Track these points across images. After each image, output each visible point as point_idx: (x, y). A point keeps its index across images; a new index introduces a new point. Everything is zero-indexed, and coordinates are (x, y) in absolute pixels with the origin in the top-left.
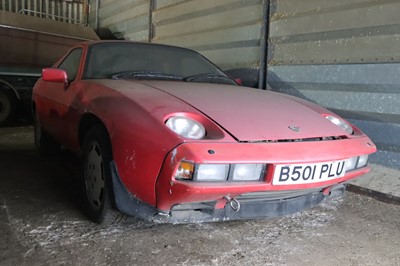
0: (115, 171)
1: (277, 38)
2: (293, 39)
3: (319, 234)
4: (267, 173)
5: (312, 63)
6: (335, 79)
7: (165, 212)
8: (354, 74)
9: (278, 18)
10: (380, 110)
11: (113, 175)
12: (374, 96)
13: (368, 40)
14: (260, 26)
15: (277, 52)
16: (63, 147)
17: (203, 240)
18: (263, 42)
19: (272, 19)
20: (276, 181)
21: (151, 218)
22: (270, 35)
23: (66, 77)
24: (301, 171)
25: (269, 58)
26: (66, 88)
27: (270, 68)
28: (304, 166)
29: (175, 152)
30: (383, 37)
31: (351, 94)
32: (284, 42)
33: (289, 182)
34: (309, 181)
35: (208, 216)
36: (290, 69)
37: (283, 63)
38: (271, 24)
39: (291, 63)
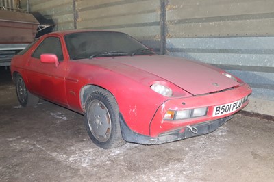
0: (122, 119)
1: (171, 21)
2: (181, 22)
3: (226, 139)
5: (196, 36)
6: (212, 46)
7: (154, 138)
8: (224, 43)
9: (171, 9)
10: (240, 64)
12: (236, 55)
13: (231, 23)
14: (159, 13)
15: (171, 28)
19: (167, 9)
20: (214, 115)
22: (167, 19)
25: (166, 34)
27: (168, 40)
28: (226, 105)
29: (164, 105)
30: (240, 21)
31: (222, 55)
32: (176, 23)
33: (220, 114)
34: (228, 112)
35: (176, 137)
36: (182, 40)
37: (176, 37)
38: (167, 13)
39: (182, 37)
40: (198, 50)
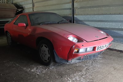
0: (55, 52)
1: (76, 8)
2: (81, 8)
3: (102, 61)
4: (94, 49)
5: (88, 15)
6: (95, 19)
7: (70, 61)
8: (100, 17)
9: (76, 2)
10: (108, 27)
11: (55, 53)
12: (106, 23)
13: (103, 8)
14: (71, 4)
15: (76, 11)
16: (18, 43)
17: (76, 66)
18: (72, 9)
19: (74, 2)
20: (96, 50)
21: (66, 63)
22: (75, 7)
23: (25, 25)
24: (101, 47)
25: (74, 13)
26: (26, 28)
27: (75, 16)
28: (102, 46)
29: (74, 46)
30: (107, 8)
31: (99, 23)
32: (78, 9)
33: (99, 50)
34: (103, 49)
35: (79, 60)
36: (81, 16)
37: (79, 15)
38: (75, 4)
39: (81, 15)
40: (89, 21)
